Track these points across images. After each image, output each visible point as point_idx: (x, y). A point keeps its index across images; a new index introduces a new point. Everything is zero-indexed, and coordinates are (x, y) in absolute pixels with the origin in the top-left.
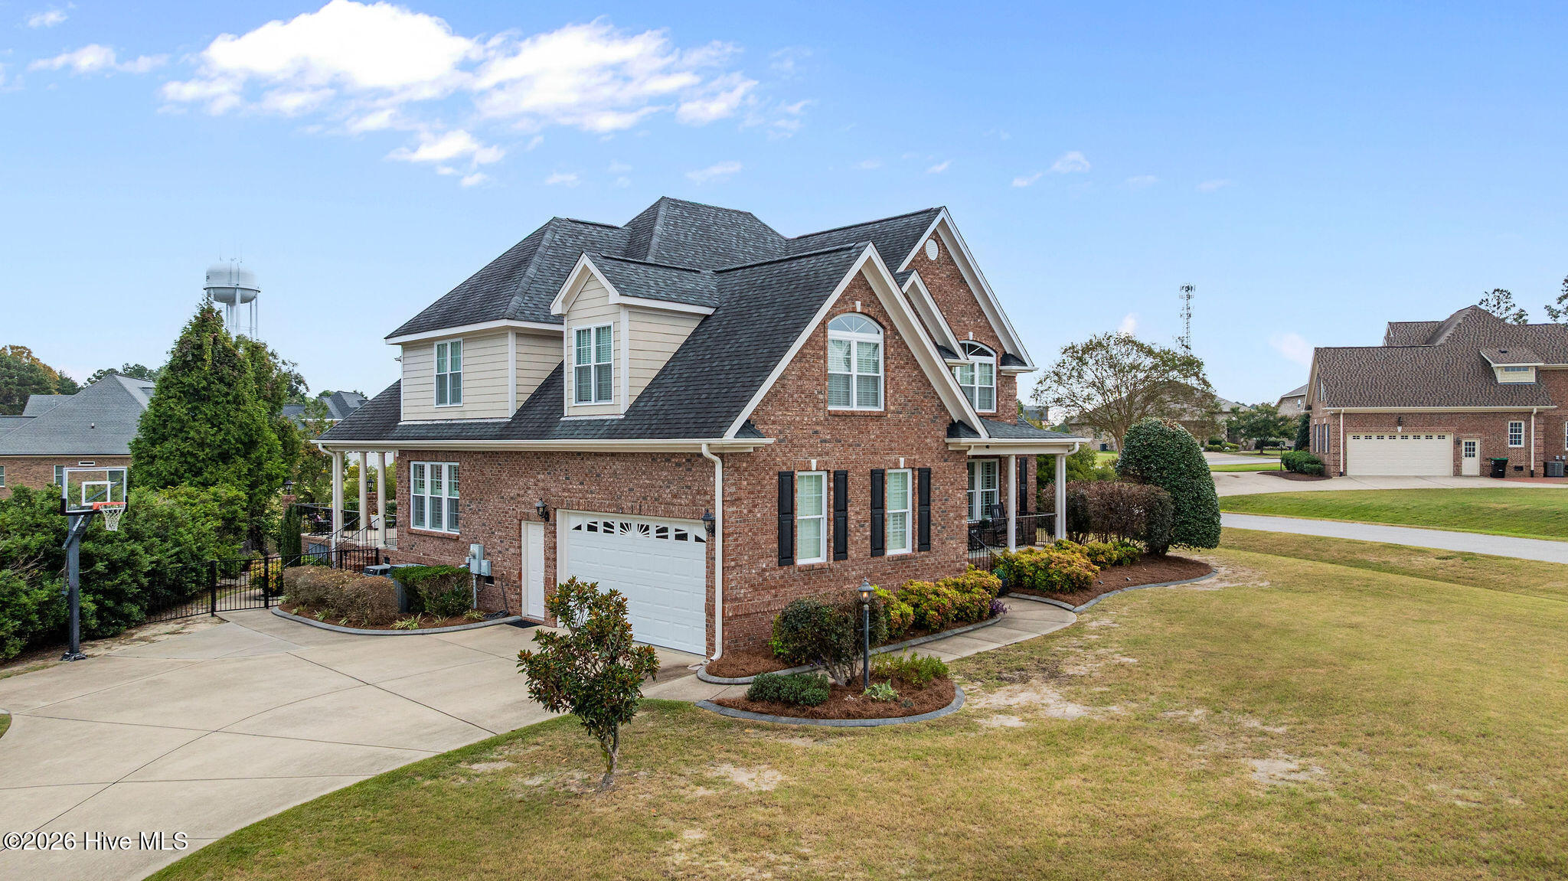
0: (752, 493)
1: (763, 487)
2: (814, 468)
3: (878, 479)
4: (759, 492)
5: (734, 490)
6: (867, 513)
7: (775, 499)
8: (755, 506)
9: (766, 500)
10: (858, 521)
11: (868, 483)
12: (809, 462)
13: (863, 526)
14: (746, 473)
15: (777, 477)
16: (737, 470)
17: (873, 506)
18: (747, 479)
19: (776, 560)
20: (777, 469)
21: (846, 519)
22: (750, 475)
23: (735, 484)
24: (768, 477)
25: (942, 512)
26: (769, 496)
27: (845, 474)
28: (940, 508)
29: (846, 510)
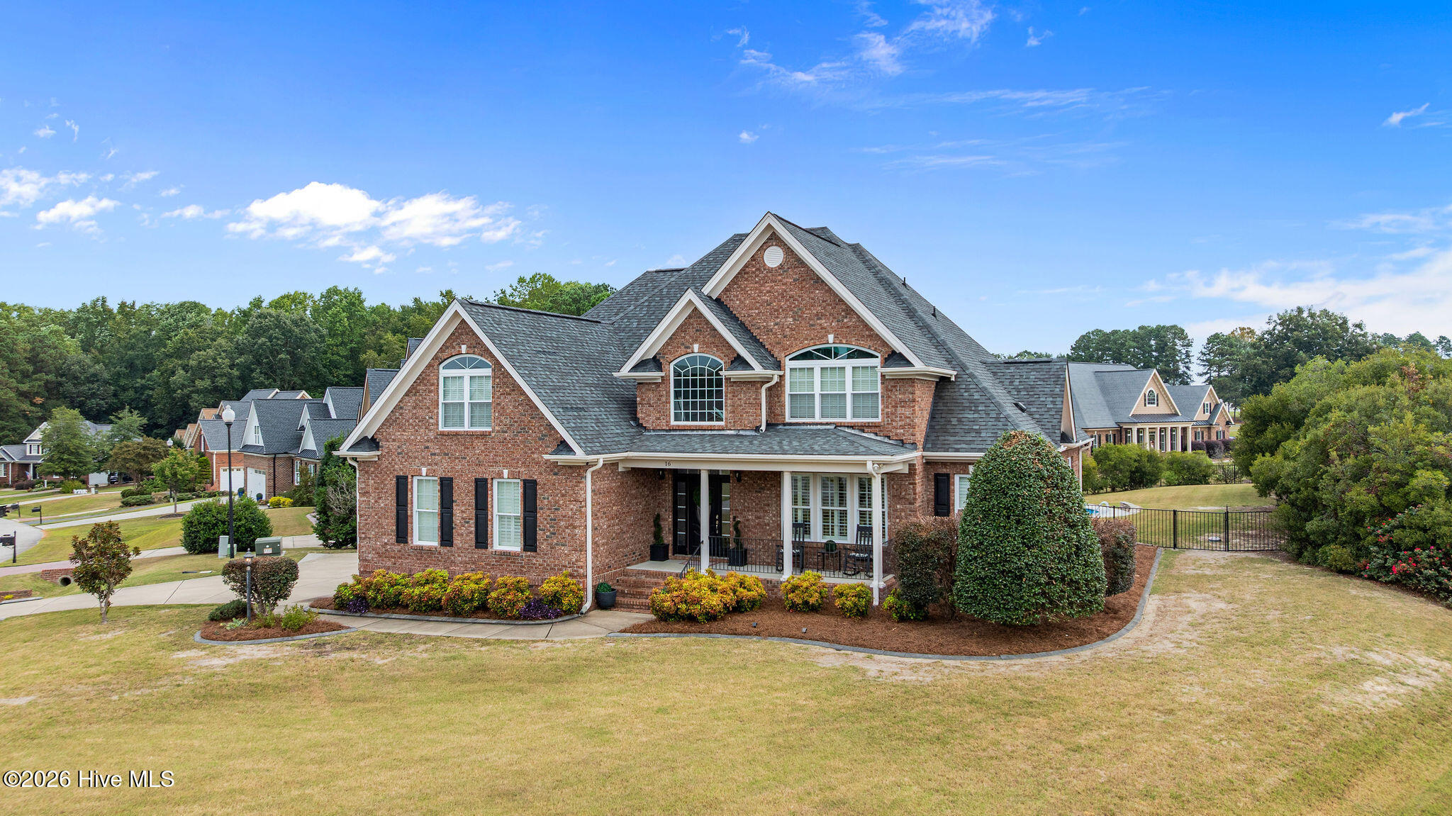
0: (378, 489)
1: (385, 485)
2: (424, 474)
3: (481, 489)
4: (383, 489)
5: (364, 486)
6: (471, 512)
7: (394, 495)
8: (380, 498)
9: (387, 495)
10: (463, 518)
11: (472, 488)
12: (420, 470)
13: (468, 523)
14: (373, 475)
15: (395, 480)
16: (367, 472)
17: (477, 508)
18: (373, 479)
19: (394, 538)
20: (395, 473)
21: (452, 515)
22: (376, 476)
23: (365, 482)
24: (389, 479)
25: (551, 520)
26: (390, 492)
27: (451, 480)
28: (549, 516)
29: (451, 508)
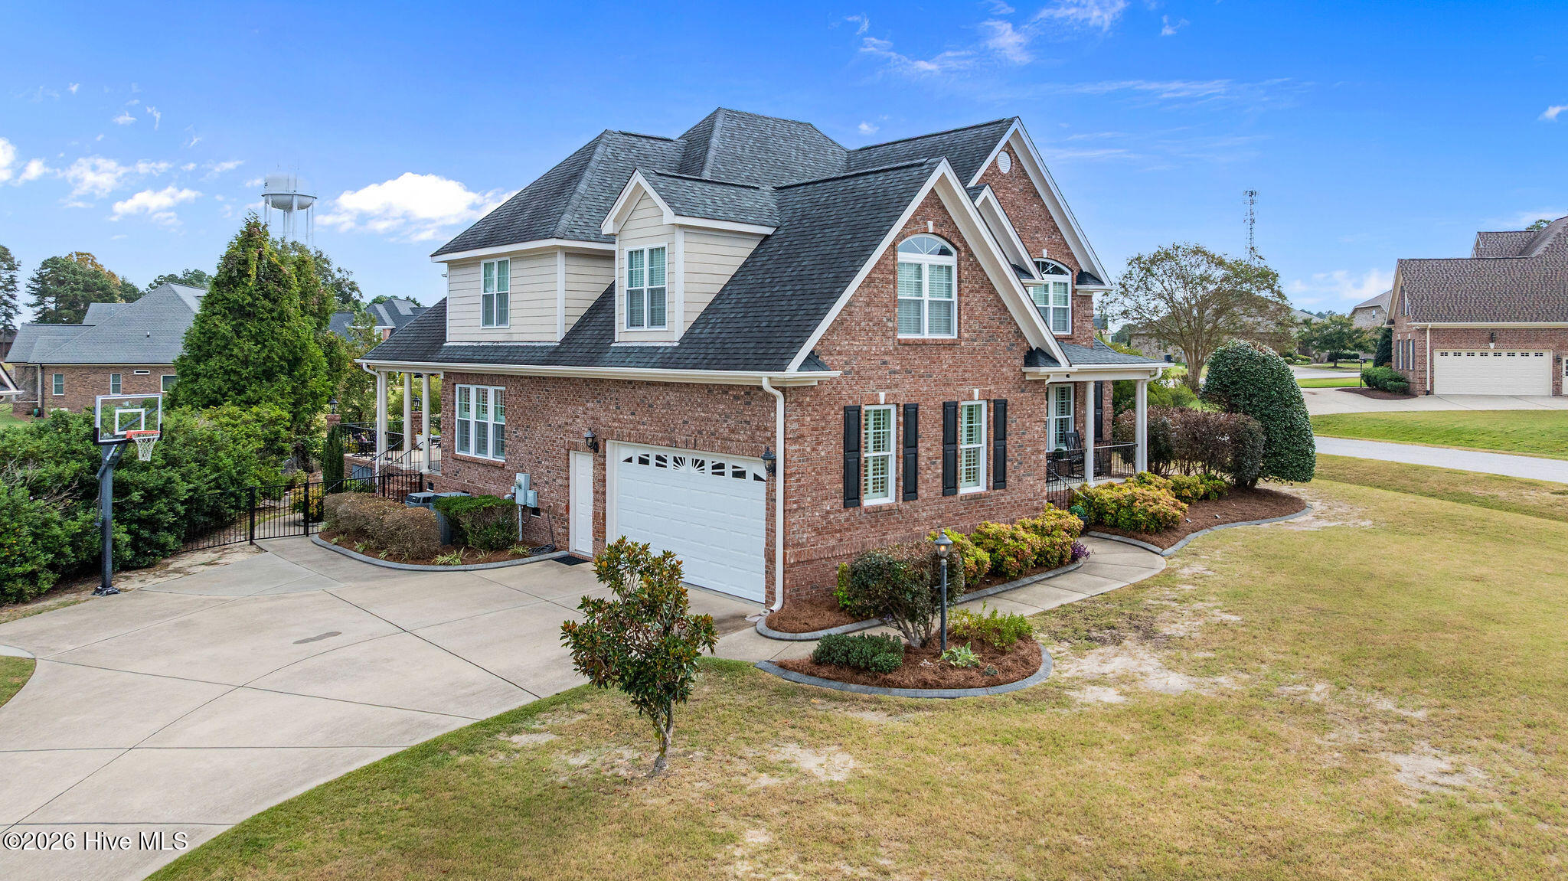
0: (816, 429)
1: (828, 422)
2: (882, 401)
3: (950, 411)
4: (823, 428)
5: (797, 427)
6: (938, 449)
7: (841, 436)
8: (819, 444)
9: (831, 437)
10: (929, 458)
11: (939, 416)
12: (877, 395)
13: (934, 463)
14: (810, 408)
15: (842, 412)
16: (800, 404)
17: (945, 442)
18: (810, 415)
19: (841, 501)
20: (843, 403)
21: (916, 455)
22: (815, 410)
23: (797, 420)
24: (833, 412)
25: (1019, 446)
26: (834, 432)
27: (916, 407)
28: (1017, 442)
29: (916, 446)
